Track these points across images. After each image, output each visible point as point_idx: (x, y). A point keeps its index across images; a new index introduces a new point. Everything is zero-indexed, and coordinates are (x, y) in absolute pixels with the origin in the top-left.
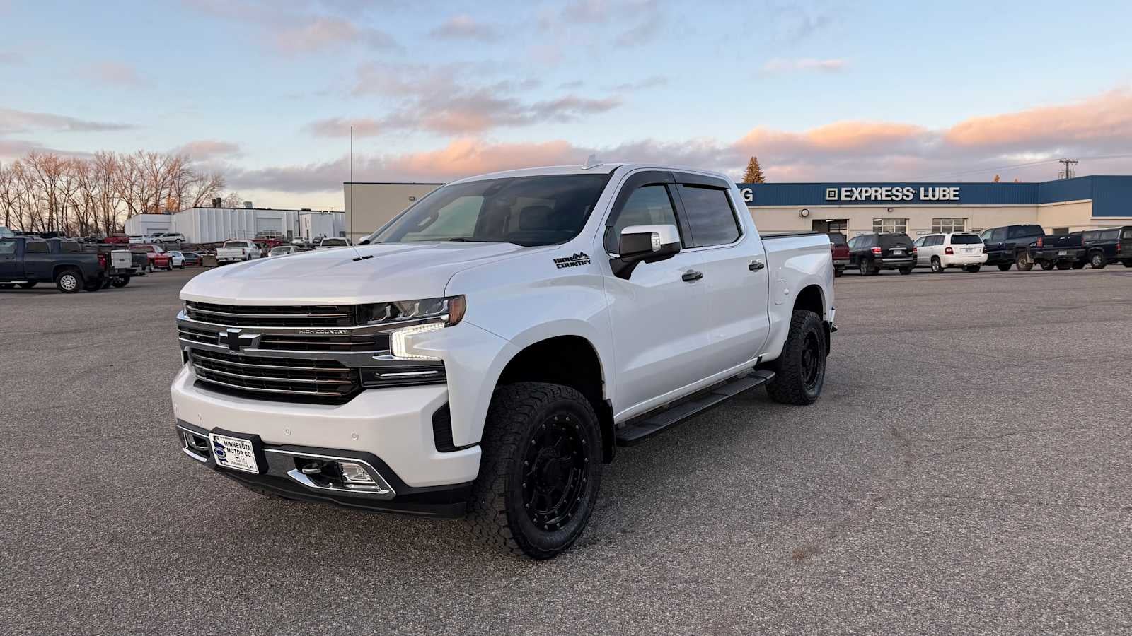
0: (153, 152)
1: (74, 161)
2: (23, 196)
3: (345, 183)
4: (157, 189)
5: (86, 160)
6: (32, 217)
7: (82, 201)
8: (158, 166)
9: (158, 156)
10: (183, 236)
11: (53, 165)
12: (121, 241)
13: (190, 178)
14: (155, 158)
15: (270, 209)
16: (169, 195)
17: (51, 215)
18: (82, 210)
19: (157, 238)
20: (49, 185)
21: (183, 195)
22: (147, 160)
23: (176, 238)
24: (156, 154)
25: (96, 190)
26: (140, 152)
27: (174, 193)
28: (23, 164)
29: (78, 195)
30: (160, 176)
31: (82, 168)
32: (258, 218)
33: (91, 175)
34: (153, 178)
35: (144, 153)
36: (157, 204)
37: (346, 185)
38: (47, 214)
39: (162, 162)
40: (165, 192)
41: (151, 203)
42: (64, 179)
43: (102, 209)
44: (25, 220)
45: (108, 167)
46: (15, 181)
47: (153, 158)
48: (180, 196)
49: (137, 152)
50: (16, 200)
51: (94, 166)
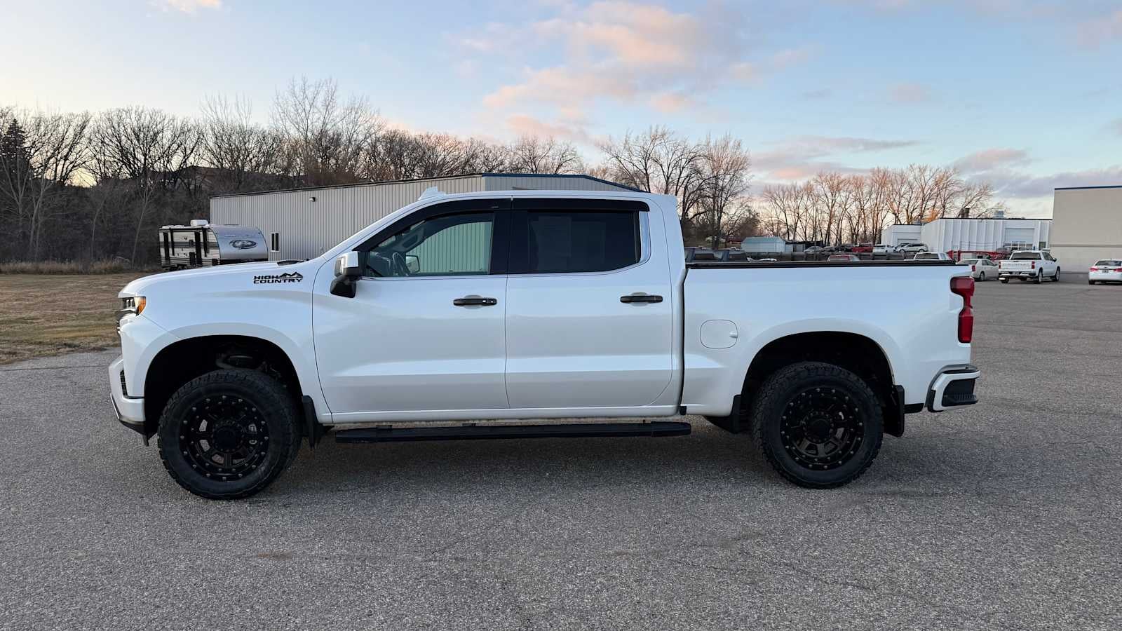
0: (922, 165)
1: (854, 178)
2: (809, 211)
3: (1056, 189)
4: (923, 201)
5: (862, 177)
6: (815, 229)
7: (856, 213)
8: (927, 178)
9: (928, 169)
10: (927, 247)
11: (836, 182)
12: (866, 251)
13: (956, 189)
14: (925, 170)
15: (1024, 219)
16: (934, 206)
17: (829, 227)
18: (855, 222)
19: (902, 248)
20: (830, 201)
21: (947, 206)
22: (917, 171)
23: (919, 248)
24: (926, 167)
25: (868, 204)
26: (911, 166)
27: (939, 204)
28: (812, 183)
29: (853, 209)
30: (927, 188)
31: (859, 185)
32: (1006, 229)
33: (866, 190)
34: (920, 190)
35: (914, 167)
36: (921, 215)
37: (1057, 191)
38: (826, 226)
39: (931, 174)
40: (931, 203)
41: (915, 214)
42: (843, 194)
43: (871, 221)
44: (809, 231)
45: (882, 181)
46: (805, 198)
47: (922, 170)
48: (944, 206)
49: (909, 166)
50: (805, 214)
51: (869, 182)
